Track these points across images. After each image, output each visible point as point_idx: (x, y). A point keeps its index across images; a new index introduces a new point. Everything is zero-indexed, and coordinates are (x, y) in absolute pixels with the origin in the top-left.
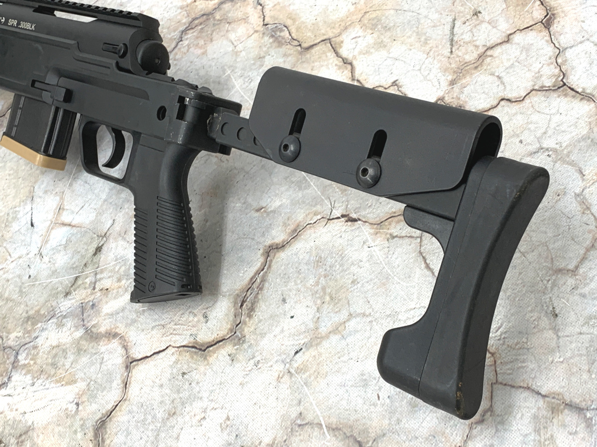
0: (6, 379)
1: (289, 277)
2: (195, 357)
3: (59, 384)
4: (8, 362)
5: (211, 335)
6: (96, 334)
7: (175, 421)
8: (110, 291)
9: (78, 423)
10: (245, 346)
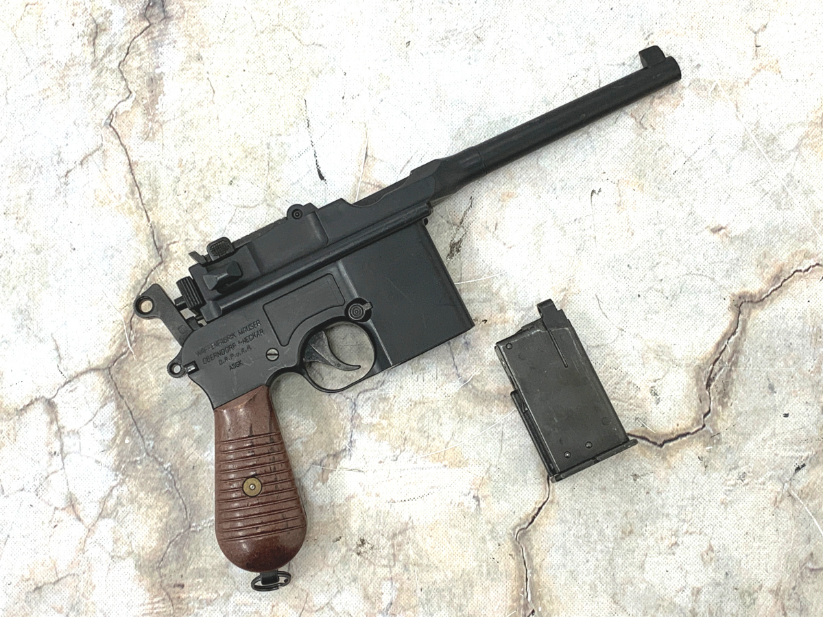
0: (345, 443)
1: (775, 352)
2: (648, 453)
3: (439, 463)
4: (341, 415)
5: (667, 424)
6: (483, 393)
7: (635, 544)
8: (490, 325)
9: (484, 527)
10: (722, 448)
